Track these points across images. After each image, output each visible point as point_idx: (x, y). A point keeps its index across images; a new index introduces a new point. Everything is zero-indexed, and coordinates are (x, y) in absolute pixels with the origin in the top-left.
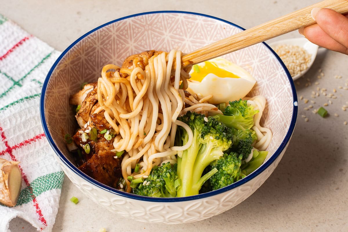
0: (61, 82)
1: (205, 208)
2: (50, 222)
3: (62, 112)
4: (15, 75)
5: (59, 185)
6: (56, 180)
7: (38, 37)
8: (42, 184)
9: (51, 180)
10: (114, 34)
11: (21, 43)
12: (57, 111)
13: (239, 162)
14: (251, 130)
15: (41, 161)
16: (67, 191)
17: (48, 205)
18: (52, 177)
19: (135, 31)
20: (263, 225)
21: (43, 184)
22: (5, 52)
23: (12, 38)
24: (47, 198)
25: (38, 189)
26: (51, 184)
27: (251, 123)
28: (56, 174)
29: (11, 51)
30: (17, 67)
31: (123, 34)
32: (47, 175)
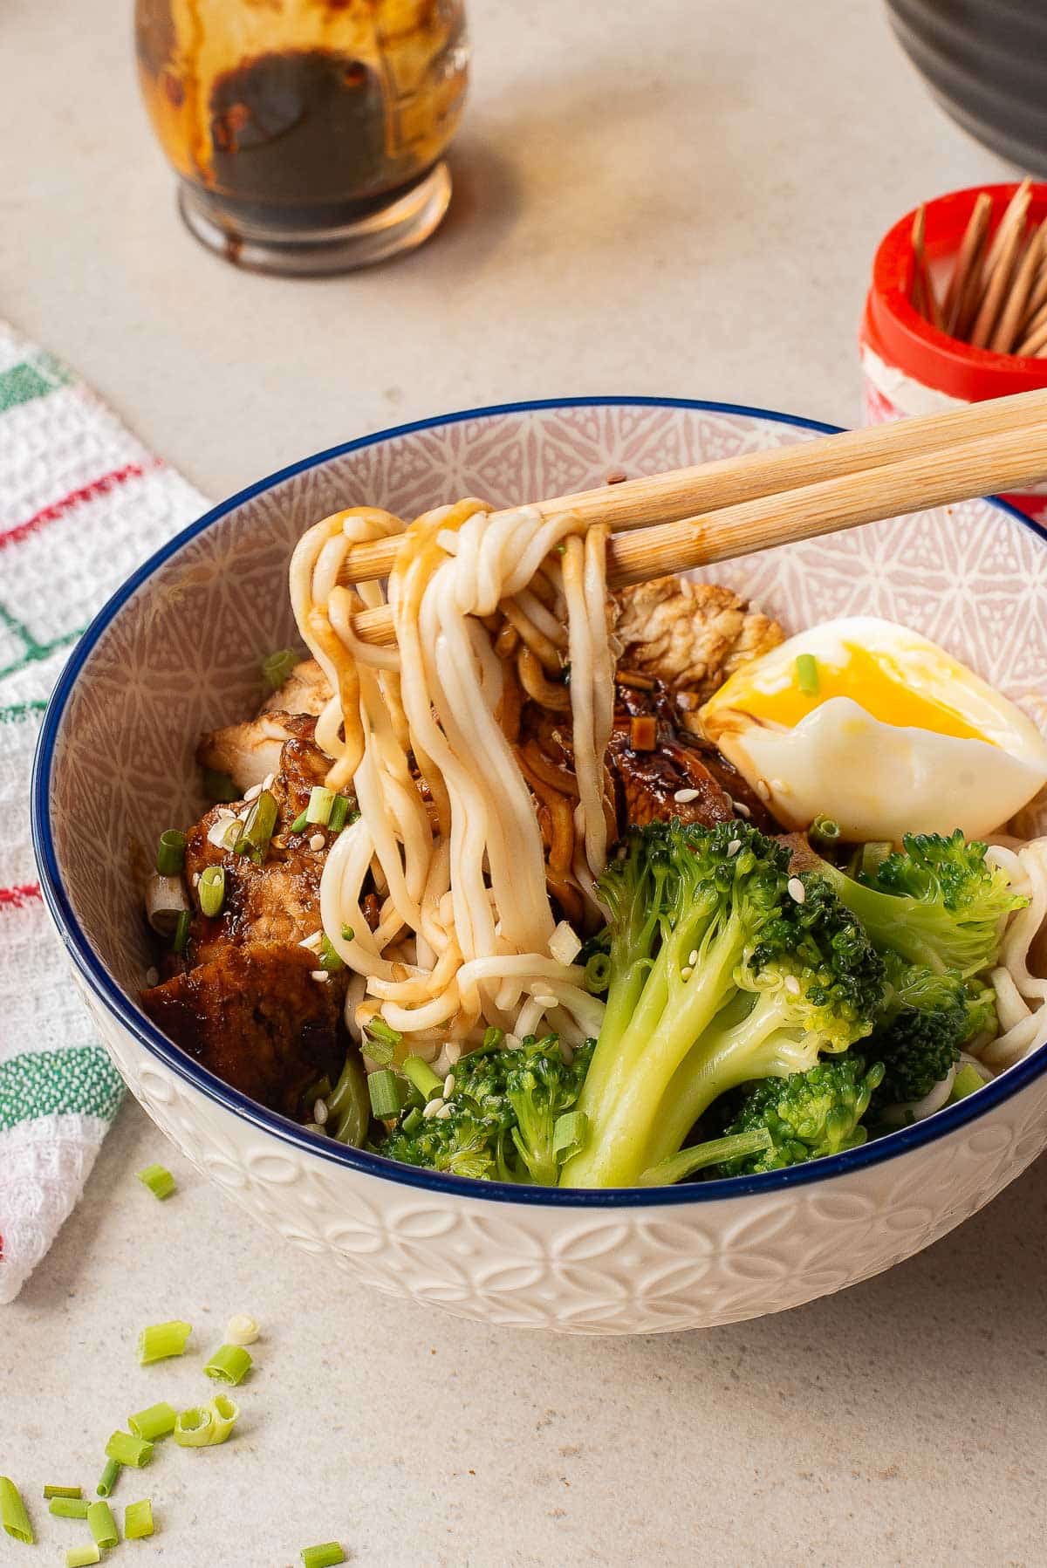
0: (171, 644)
1: (648, 1261)
2: (20, 1245)
3: (154, 773)
4: (43, 618)
5: (103, 1102)
6: (95, 1077)
7: (182, 474)
8: (29, 1084)
9: (73, 1076)
10: (455, 471)
11: (106, 485)
12: (124, 762)
13: (857, 1094)
14: (977, 984)
15: (53, 990)
16: (138, 1140)
17: (32, 1175)
18: (79, 1064)
19: (554, 473)
20: (972, 1434)
21: (34, 1087)
22: (27, 514)
23: (73, 462)
24: (36, 1147)
25: (8, 1103)
26: (67, 1091)
27: (981, 950)
28: (99, 1052)
29: (51, 514)
30: (61, 586)
31: (495, 479)
32: (58, 1051)
